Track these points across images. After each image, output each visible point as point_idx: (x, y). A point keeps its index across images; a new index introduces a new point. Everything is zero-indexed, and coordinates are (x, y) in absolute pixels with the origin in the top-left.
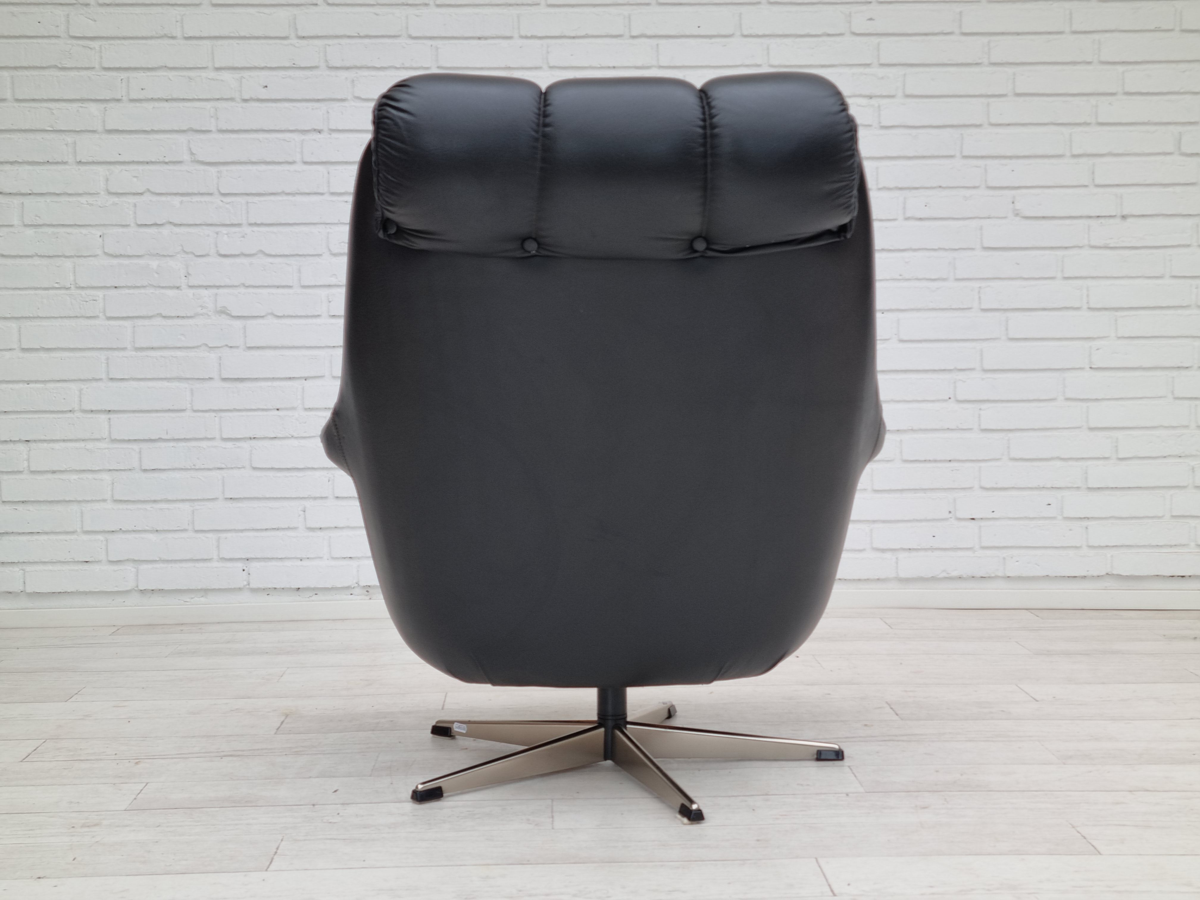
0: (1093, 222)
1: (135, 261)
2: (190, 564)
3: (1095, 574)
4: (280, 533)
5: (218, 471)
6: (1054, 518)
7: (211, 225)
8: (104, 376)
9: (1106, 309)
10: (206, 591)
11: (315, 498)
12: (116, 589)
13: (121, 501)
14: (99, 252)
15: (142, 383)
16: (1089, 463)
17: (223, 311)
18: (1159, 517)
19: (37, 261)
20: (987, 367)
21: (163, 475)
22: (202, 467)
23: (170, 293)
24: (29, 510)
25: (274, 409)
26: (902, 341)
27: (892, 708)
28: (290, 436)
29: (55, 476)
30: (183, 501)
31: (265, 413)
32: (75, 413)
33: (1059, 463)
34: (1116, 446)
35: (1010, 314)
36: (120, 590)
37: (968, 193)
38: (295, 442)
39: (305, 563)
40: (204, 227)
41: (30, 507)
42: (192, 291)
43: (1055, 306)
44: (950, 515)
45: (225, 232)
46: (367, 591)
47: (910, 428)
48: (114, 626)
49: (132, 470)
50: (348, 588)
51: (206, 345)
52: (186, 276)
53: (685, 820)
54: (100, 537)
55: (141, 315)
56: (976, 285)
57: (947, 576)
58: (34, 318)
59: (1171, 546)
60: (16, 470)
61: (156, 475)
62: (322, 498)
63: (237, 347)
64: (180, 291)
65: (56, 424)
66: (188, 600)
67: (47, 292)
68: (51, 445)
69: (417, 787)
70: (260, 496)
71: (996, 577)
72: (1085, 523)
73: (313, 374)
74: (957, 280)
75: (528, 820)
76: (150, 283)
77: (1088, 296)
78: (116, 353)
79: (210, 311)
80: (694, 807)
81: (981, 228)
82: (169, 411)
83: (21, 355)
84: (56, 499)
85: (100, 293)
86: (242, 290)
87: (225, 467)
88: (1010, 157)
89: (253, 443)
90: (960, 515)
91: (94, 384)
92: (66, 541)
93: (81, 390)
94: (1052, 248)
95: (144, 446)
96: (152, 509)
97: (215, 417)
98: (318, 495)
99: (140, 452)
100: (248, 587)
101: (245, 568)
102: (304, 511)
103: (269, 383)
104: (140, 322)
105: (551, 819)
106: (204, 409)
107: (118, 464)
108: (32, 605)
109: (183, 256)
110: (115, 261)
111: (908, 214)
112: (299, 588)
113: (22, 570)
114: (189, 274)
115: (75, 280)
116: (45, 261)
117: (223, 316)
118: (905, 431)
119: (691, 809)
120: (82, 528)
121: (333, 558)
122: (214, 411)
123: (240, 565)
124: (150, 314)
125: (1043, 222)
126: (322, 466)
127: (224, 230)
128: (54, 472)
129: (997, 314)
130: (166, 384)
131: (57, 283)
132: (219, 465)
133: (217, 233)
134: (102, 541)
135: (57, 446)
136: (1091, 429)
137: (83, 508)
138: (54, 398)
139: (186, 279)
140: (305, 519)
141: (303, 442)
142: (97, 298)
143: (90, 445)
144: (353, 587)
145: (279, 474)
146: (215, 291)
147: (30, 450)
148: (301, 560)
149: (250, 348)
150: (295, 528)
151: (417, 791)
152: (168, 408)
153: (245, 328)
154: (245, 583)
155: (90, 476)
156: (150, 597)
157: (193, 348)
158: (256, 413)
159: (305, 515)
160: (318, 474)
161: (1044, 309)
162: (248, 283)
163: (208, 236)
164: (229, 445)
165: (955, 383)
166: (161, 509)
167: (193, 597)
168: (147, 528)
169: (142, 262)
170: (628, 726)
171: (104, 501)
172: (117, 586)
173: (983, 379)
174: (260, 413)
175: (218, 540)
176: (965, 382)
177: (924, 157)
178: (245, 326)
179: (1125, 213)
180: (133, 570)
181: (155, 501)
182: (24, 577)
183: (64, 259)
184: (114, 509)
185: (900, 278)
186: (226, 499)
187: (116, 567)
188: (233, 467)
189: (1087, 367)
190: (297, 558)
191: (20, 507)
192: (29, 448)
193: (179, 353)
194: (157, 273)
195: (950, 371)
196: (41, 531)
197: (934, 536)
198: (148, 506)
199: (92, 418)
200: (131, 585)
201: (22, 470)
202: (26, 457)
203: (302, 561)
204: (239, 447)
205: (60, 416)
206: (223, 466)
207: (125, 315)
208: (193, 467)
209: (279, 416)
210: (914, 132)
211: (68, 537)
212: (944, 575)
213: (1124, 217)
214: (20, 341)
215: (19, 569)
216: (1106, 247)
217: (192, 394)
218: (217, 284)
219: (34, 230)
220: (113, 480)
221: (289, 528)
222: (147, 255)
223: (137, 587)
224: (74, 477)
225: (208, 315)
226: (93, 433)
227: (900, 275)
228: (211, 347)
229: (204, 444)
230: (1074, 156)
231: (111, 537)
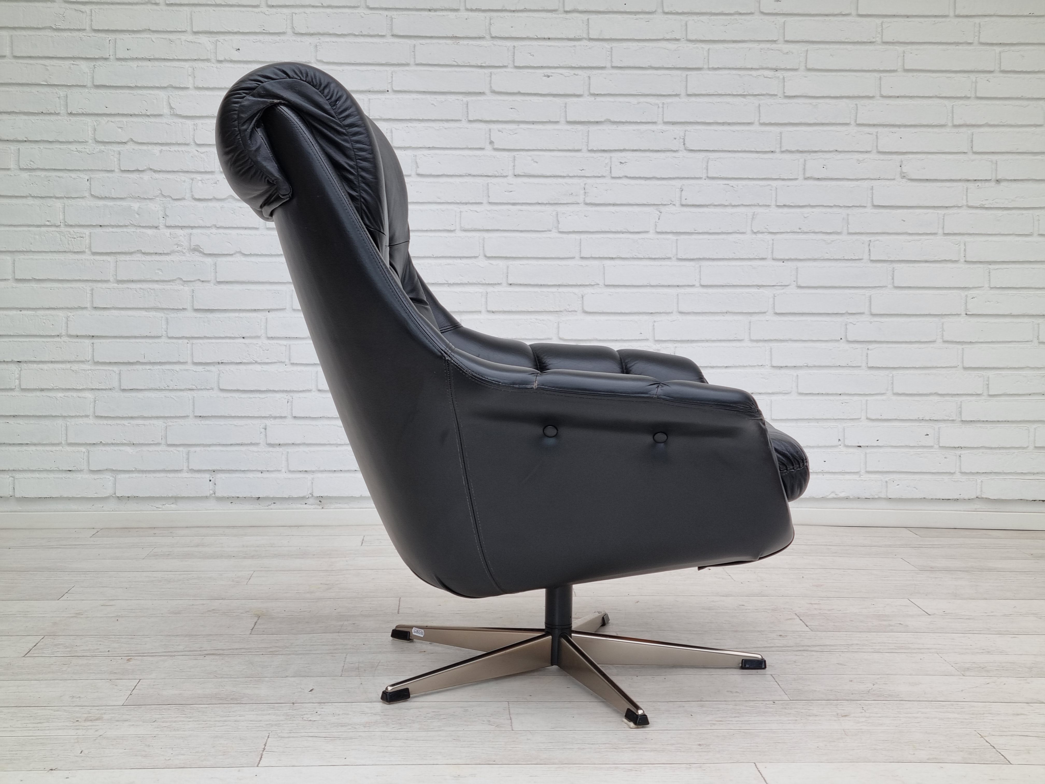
0: (971, 185)
1: (119, 203)
2: (162, 475)
3: (966, 498)
4: (243, 448)
5: (189, 392)
6: (931, 447)
7: (187, 172)
8: (88, 305)
9: (981, 262)
10: (176, 499)
11: (275, 418)
12: (96, 496)
13: (101, 417)
14: (87, 194)
15: (123, 312)
16: (964, 398)
17: (196, 249)
18: (1024, 448)
19: (30, 201)
20: (874, 311)
21: (140, 395)
22: (175, 388)
23: (149, 232)
24: (19, 424)
25: (240, 337)
26: (800, 287)
27: (801, 620)
28: (254, 362)
29: (44, 394)
30: (157, 418)
31: (232, 341)
32: (62, 337)
33: (936, 398)
34: (988, 384)
35: (896, 265)
36: (99, 496)
37: (861, 157)
38: (258, 367)
39: (265, 475)
40: (181, 174)
41: (21, 421)
42: (169, 231)
43: (936, 258)
44: (840, 443)
45: (200, 179)
46: (320, 501)
47: (806, 365)
48: (94, 528)
49: (113, 389)
50: (303, 498)
51: (181, 279)
52: (163, 217)
53: (632, 724)
54: (83, 449)
55: (123, 251)
56: (866, 238)
57: (835, 496)
58: (27, 252)
59: (1034, 474)
60: (8, 387)
61: (133, 394)
62: (281, 417)
63: (208, 282)
64: (158, 231)
65: (45, 347)
66: (160, 506)
67: (39, 229)
68: (41, 366)
69: (387, 689)
70: (226, 415)
71: (880, 498)
72: (958, 452)
73: (275, 307)
74: (850, 234)
75: (489, 721)
76: (132, 223)
77: (965, 250)
78: (100, 285)
79: (185, 249)
80: (640, 712)
81: (872, 188)
82: (146, 337)
83: (14, 285)
84: (44, 414)
85: (87, 231)
86: (214, 231)
87: (196, 388)
88: (899, 126)
89: (221, 367)
90: (848, 443)
91: (80, 312)
92: (52, 452)
93: (67, 318)
94: (934, 207)
95: (124, 368)
96: (129, 425)
97: (188, 343)
98: (278, 415)
99: (120, 373)
100: (213, 495)
101: (211, 479)
102: (266, 429)
103: (237, 314)
104: (122, 258)
105: (510, 721)
106: (177, 336)
107: (100, 384)
108: (20, 508)
109: (161, 199)
110: (101, 203)
111: (808, 175)
112: (259, 498)
113: (12, 477)
114: (167, 216)
115: (64, 219)
116: (38, 202)
117: (197, 253)
118: (801, 367)
119: (637, 714)
120: (67, 440)
121: (290, 471)
122: (187, 338)
123: (207, 476)
124: (132, 250)
125: (927, 184)
126: (282, 389)
127: (198, 177)
128: (42, 390)
129: (885, 265)
130: (144, 313)
131: (48, 221)
132: (191, 387)
133: (192, 179)
134: (84, 452)
135: (45, 367)
136: (965, 369)
137: (68, 423)
138: (43, 324)
139: (163, 220)
140: (266, 435)
141: (266, 367)
142: (84, 235)
143: (75, 367)
144: (307, 497)
145: (243, 395)
146: (189, 231)
147: (21, 370)
148: (262, 472)
149: (220, 283)
150: (257, 444)
151: (387, 692)
152: (145, 335)
153: (215, 264)
154: (211, 492)
155: (75, 394)
156: (126, 503)
157: (169, 281)
158: (224, 341)
159: (266, 432)
160: (278, 396)
161: (926, 262)
162: (219, 224)
163: (184, 181)
164: (200, 368)
165: (846, 325)
166: (138, 425)
167: (164, 503)
168: (125, 442)
169: (124, 203)
170: (573, 635)
171: (87, 416)
172: (96, 493)
173: (871, 322)
174: (228, 341)
175: (188, 453)
176: (855, 324)
177: (823, 124)
178: (216, 263)
179: (999, 177)
180: (111, 478)
181: (132, 418)
182: (14, 483)
183: (54, 200)
184: (96, 424)
185: (800, 231)
186: (196, 416)
187: (96, 476)
188: (202, 388)
189: (963, 313)
190: (258, 471)
191: (12, 421)
192: (21, 368)
193: (156, 286)
194: (138, 214)
195: (842, 314)
196: (29, 443)
197: (825, 461)
198: (125, 422)
199: (77, 342)
200: (108, 492)
201: (14, 388)
202: (17, 376)
203: (263, 474)
204: (208, 371)
205: (49, 340)
206: (194, 387)
207: (109, 251)
208: (167, 388)
209: (245, 343)
210: (814, 101)
211: (54, 448)
212: (833, 495)
213: (998, 181)
214: (14, 273)
215: (9, 476)
216: (982, 208)
217: (167, 323)
218: (192, 225)
219: (29, 173)
220: (95, 398)
221: (251, 444)
222: (129, 198)
223: (115, 494)
224: (60, 395)
225: (182, 252)
226: (78, 356)
227: (800, 229)
228: (185, 281)
229: (177, 367)
230: (955, 126)
231: (91, 449)
